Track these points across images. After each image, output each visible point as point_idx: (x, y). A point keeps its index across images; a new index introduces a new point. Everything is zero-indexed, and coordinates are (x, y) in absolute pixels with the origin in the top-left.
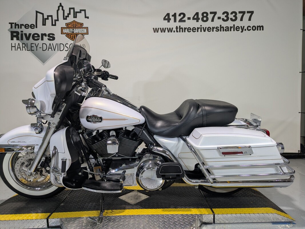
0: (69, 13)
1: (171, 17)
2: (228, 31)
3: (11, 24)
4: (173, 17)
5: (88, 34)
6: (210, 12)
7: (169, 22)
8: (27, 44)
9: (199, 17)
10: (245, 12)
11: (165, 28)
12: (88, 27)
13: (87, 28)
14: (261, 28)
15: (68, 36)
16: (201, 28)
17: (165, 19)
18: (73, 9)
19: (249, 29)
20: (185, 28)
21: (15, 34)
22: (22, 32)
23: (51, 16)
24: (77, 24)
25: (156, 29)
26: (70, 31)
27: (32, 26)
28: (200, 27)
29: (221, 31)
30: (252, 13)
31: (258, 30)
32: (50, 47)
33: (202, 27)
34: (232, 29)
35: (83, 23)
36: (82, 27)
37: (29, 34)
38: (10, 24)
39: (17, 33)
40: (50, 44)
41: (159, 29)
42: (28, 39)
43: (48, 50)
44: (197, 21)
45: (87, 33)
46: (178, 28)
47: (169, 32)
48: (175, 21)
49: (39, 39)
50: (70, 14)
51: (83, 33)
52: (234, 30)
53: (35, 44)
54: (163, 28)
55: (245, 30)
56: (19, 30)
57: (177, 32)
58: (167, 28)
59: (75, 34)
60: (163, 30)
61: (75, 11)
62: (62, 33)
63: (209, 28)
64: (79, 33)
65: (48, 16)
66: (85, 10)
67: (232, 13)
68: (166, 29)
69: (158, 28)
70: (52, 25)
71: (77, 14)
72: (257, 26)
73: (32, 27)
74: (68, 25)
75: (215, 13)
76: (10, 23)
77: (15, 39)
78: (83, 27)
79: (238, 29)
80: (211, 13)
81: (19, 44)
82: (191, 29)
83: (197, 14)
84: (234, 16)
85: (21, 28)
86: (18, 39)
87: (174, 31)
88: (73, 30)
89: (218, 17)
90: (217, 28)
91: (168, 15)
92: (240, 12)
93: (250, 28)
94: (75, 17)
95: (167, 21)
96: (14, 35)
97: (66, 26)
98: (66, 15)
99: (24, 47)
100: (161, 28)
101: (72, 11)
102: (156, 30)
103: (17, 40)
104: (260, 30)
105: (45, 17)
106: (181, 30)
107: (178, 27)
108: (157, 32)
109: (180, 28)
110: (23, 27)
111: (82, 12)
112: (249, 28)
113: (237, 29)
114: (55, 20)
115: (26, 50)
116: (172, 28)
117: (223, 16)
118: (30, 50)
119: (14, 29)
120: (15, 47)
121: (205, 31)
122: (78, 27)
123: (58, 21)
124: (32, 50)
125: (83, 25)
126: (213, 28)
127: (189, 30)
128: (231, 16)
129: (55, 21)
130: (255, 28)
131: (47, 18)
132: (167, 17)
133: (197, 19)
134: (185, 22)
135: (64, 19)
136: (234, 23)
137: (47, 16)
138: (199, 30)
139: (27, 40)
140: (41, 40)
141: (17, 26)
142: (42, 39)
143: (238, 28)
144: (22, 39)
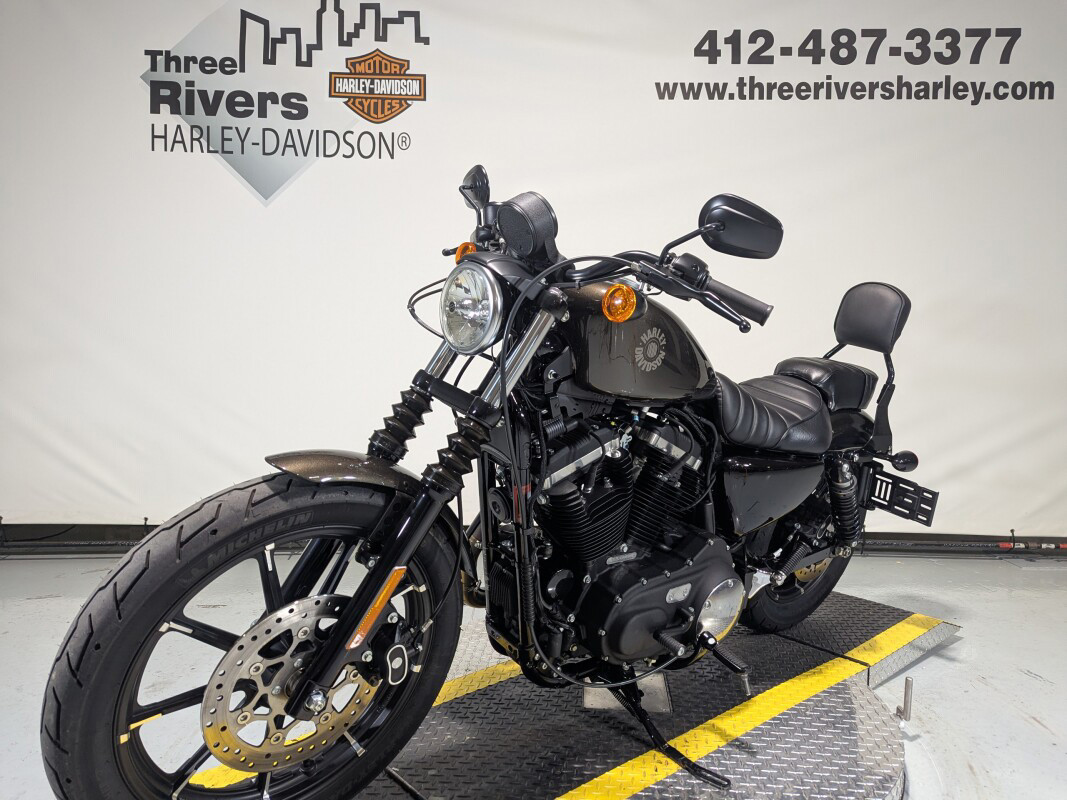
0: (358, 22)
1: (721, 45)
2: (926, 97)
3: (153, 54)
4: (730, 46)
5: (424, 99)
6: (863, 30)
7: (713, 61)
8: (208, 127)
9: (823, 48)
10: (989, 30)
11: (700, 85)
12: (424, 76)
13: (422, 78)
14: (1045, 89)
15: (354, 103)
16: (829, 85)
17: (698, 52)
18: (376, 7)
19: (1001, 93)
20: (769, 84)
21: (165, 92)
22: (190, 83)
23: (297, 32)
24: (388, 63)
25: (667, 85)
26: (362, 86)
27: (227, 66)
28: (826, 81)
29: (900, 97)
30: (1014, 34)
31: (1032, 97)
32: (290, 143)
33: (832, 81)
34: (941, 92)
35: (408, 61)
36: (404, 74)
37: (216, 92)
38: (149, 57)
39: (174, 87)
40: (290, 131)
41: (679, 87)
42: (211, 109)
43: (283, 154)
44: (817, 61)
45: (422, 97)
46: (745, 85)
47: (711, 97)
48: (736, 59)
49: (252, 111)
50: (364, 28)
51: (407, 95)
52: (947, 96)
53: (237, 128)
54: (691, 85)
55: (988, 96)
56: (181, 78)
57: (742, 97)
58: (708, 85)
59: (378, 98)
60: (691, 92)
61: (382, 16)
62: (333, 93)
63: (858, 87)
64: (391, 94)
65: (285, 31)
66: (416, 15)
67: (941, 35)
68: (704, 89)
69: (675, 85)
70: (299, 63)
71: (389, 26)
72: (1032, 84)
73: (227, 69)
74: (353, 65)
75: (880, 35)
76: (147, 52)
77: (165, 108)
78: (407, 72)
79: (960, 94)
80: (866, 33)
81: (179, 127)
82: (791, 89)
83: (816, 35)
84: (948, 46)
85: (187, 70)
86: (175, 110)
87: (731, 96)
88: (372, 83)
89: (891, 48)
90: (888, 86)
91: (711, 36)
92: (970, 33)
93: (1006, 91)
94: (381, 36)
95: (707, 58)
96: (163, 95)
97: (347, 67)
98: (349, 28)
99: (198, 140)
100: (683, 85)
101: (370, 14)
102: (665, 91)
103: (172, 113)
104: (1041, 97)
105: (275, 33)
106: (757, 90)
107: (747, 81)
108: (671, 97)
109: (753, 86)
110: (194, 68)
111: (405, 18)
112: (1002, 91)
113: (958, 91)
114: (308, 46)
115: (205, 149)
116: (725, 85)
117: (910, 46)
118: (220, 152)
119: (161, 75)
120: (165, 137)
121: (841, 96)
122: (390, 74)
123: (321, 49)
124: (225, 149)
125: (408, 68)
126: (873, 86)
127: (784, 91)
128: (937, 46)
129: (310, 48)
130: (1021, 91)
131: (279, 36)
132: (706, 47)
133: (817, 55)
134: (772, 62)
135: (342, 43)
136: (947, 69)
137: (282, 29)
138: (823, 92)
139: (207, 114)
140: (259, 117)
141: (173, 64)
142: (263, 113)
143: (961, 87)
144: (190, 110)
